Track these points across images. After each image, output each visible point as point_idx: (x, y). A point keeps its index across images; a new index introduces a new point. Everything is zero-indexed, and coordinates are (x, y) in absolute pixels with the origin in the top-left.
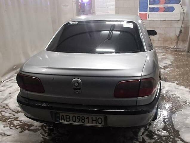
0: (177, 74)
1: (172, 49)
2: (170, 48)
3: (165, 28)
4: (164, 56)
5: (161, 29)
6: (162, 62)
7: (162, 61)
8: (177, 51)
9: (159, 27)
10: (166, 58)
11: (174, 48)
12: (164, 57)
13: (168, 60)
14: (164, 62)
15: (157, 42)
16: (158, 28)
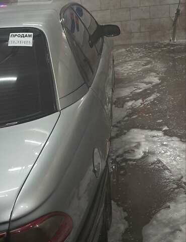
0: (168, 108)
1: (165, 46)
2: (162, 44)
3: (150, 6)
4: (149, 66)
5: (142, 10)
6: (142, 81)
7: (144, 78)
8: (173, 51)
9: (139, 6)
10: (151, 70)
11: (168, 44)
12: (148, 68)
13: (154, 74)
14: (147, 80)
15: (137, 35)
16: (138, 8)
